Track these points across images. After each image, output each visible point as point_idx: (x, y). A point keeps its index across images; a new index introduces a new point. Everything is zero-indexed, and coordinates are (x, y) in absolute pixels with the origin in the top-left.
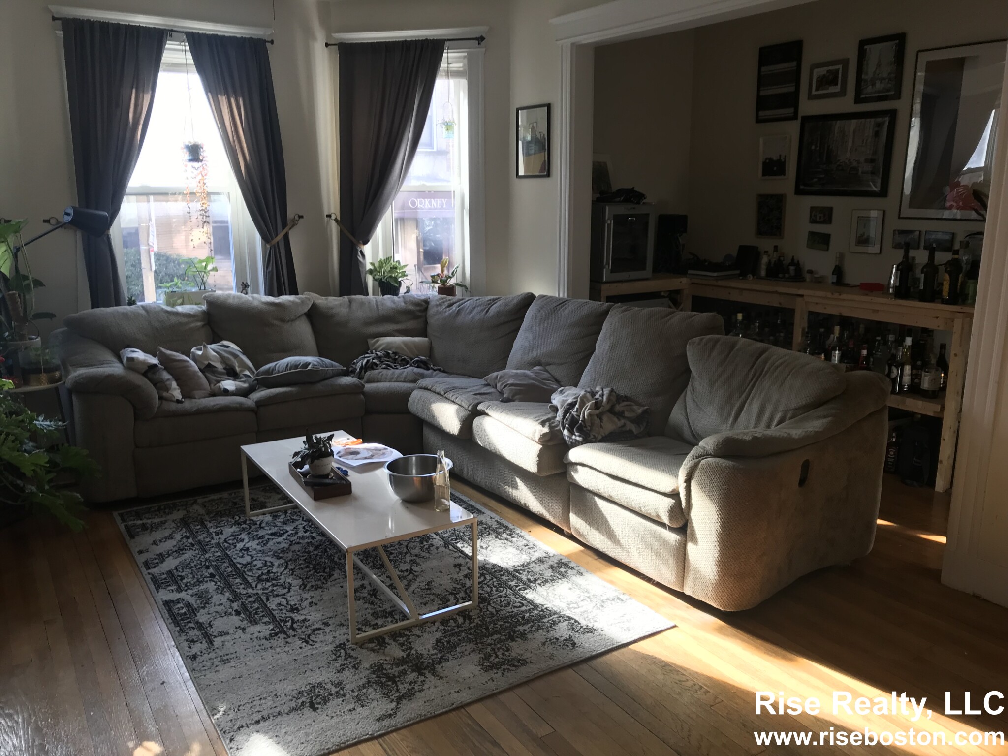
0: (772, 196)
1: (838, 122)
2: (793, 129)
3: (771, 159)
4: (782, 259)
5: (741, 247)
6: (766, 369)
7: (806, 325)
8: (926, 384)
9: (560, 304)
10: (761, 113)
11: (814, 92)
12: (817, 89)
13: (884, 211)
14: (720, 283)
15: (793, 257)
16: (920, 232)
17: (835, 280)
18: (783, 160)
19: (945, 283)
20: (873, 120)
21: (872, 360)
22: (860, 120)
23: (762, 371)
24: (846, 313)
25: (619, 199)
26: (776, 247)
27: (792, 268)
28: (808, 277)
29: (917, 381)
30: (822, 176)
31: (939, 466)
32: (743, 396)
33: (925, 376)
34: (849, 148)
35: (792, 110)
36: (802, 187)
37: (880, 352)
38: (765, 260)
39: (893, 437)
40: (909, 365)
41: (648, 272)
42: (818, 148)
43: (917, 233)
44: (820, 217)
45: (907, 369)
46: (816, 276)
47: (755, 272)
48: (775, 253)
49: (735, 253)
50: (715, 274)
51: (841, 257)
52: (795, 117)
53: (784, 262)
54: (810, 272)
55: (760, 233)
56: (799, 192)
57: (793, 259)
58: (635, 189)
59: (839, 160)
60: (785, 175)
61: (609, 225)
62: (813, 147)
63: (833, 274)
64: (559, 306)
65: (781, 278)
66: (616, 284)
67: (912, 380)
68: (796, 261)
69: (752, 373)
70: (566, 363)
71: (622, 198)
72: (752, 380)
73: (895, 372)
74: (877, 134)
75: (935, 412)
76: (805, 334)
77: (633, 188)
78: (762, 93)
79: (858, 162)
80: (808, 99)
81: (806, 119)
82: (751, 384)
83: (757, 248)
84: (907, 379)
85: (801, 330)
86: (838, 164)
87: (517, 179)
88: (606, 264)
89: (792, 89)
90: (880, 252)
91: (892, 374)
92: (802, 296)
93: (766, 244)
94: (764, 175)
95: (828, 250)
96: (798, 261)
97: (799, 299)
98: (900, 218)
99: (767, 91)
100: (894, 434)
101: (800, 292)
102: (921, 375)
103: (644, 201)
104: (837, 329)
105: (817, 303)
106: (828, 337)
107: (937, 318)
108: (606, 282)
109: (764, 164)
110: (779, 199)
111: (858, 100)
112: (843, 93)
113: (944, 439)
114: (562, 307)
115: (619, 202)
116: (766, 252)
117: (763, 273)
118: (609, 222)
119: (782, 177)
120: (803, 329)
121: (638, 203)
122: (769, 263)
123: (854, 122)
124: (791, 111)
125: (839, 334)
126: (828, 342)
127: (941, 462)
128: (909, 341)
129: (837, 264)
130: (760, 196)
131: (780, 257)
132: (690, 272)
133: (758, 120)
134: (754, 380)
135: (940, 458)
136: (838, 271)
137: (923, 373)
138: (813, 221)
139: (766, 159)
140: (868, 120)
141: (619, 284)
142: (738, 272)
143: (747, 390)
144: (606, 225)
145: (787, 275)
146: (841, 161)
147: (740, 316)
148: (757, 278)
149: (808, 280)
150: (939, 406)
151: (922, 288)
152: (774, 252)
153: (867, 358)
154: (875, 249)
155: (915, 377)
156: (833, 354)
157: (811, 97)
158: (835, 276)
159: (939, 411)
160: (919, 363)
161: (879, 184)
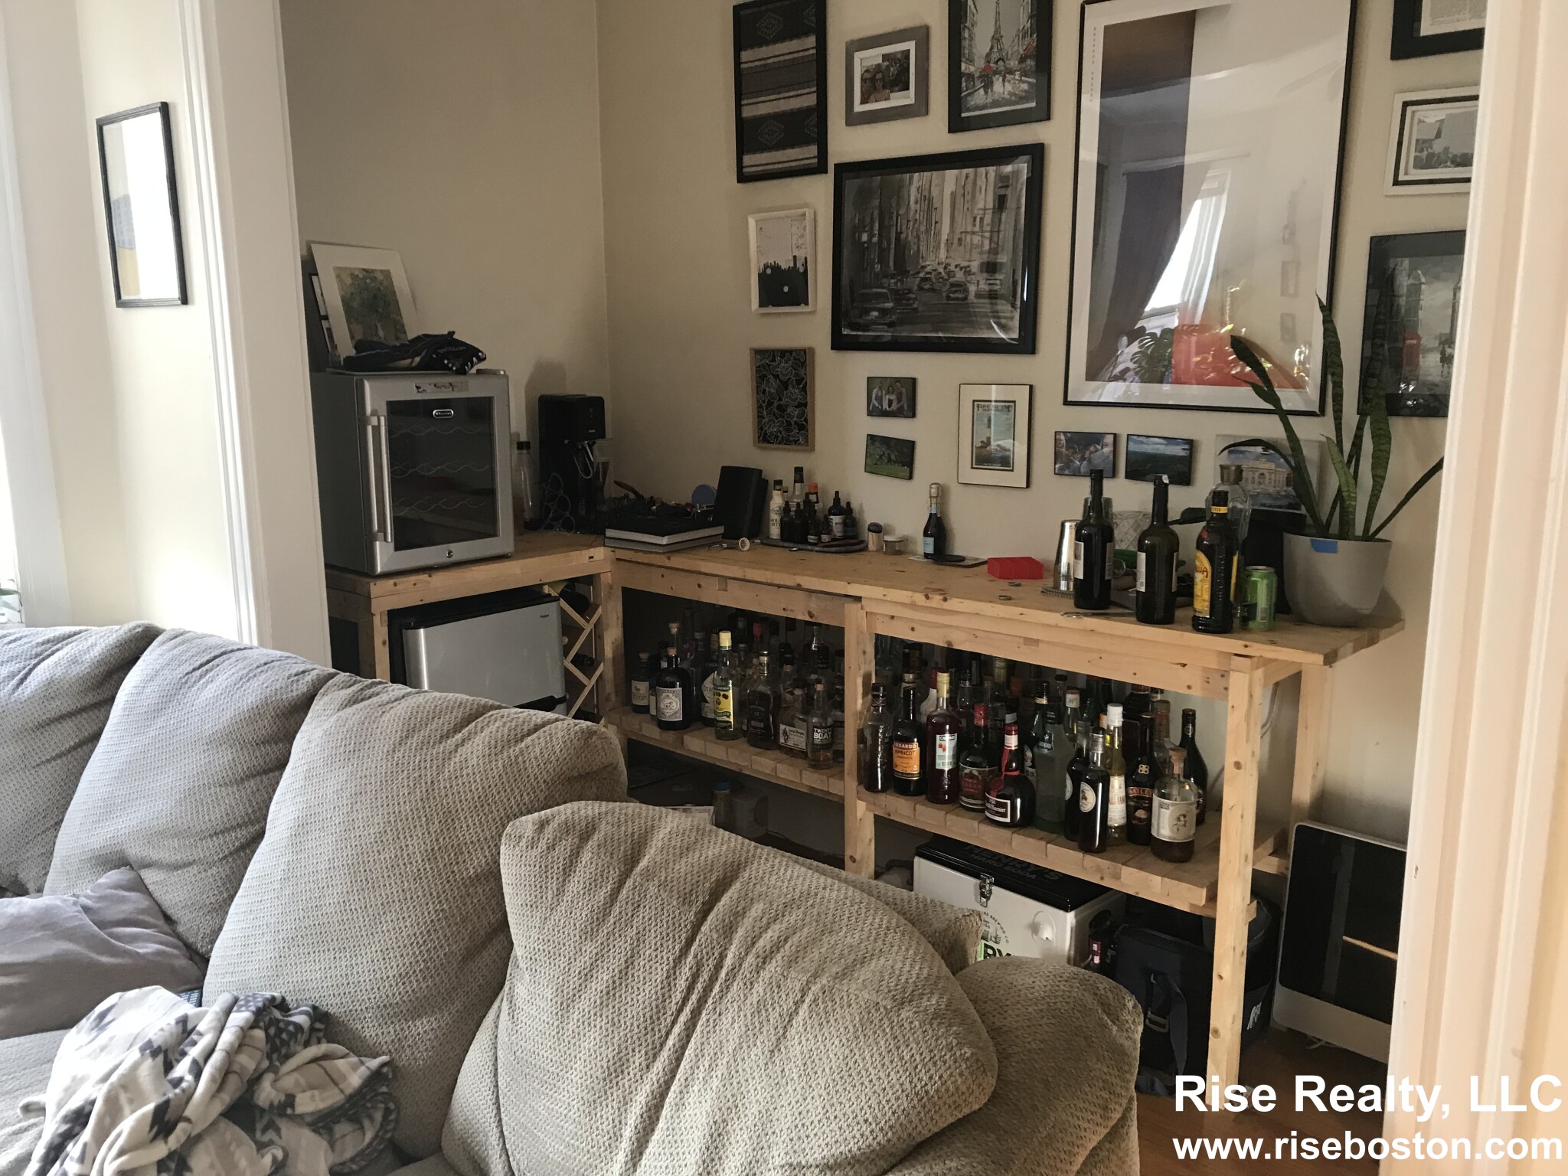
0: (784, 353)
1: (916, 175)
2: (818, 192)
3: (776, 268)
4: (813, 498)
5: (724, 469)
6: (728, 962)
7: (872, 667)
8: (1166, 823)
9: (201, 666)
10: (748, 159)
11: (858, 108)
12: (864, 101)
13: (1031, 387)
14: (677, 561)
15: (837, 493)
16: (1115, 435)
17: (930, 550)
18: (802, 270)
19: (1199, 577)
20: (992, 170)
21: (1029, 754)
22: (965, 171)
23: (718, 967)
24: (964, 644)
25: (408, 361)
26: (799, 471)
27: (836, 520)
28: (872, 539)
29: (1141, 814)
30: (890, 305)
31: (1213, 1042)
32: (659, 1066)
33: (1161, 806)
34: (944, 237)
35: (812, 150)
36: (845, 332)
37: (1049, 741)
38: (777, 501)
39: (1094, 953)
40: (1119, 775)
41: (505, 539)
42: (875, 240)
43: (1109, 439)
44: (890, 402)
45: (1117, 783)
46: (888, 538)
47: (756, 530)
48: (798, 485)
49: (714, 483)
50: (664, 541)
51: (941, 495)
52: (820, 168)
53: (817, 507)
54: (876, 529)
55: (764, 438)
56: (840, 343)
57: (837, 499)
58: (455, 337)
59: (924, 267)
60: (807, 304)
61: (376, 430)
62: (865, 237)
63: (926, 534)
64: (198, 673)
65: (815, 544)
66: (413, 578)
67: (1130, 812)
68: (843, 504)
69: (686, 971)
70: (190, 864)
71: (417, 359)
72: (685, 1000)
73: (1090, 800)
74: (1001, 202)
75: (1192, 905)
76: (870, 689)
77: (453, 333)
78: (748, 112)
79: (967, 271)
80: (847, 124)
81: (843, 170)
82: (683, 1018)
83: (761, 471)
84: (1117, 814)
85: (860, 681)
86: (922, 275)
87: (120, 309)
88: (379, 531)
89: (811, 100)
90: (1028, 485)
91: (1082, 802)
92: (858, 599)
93: (778, 463)
94: (763, 303)
95: (911, 477)
96: (848, 504)
97: (851, 608)
98: (1066, 402)
99: (760, 108)
100: (1095, 947)
101: (854, 590)
102: (1151, 800)
103: (481, 366)
104: (944, 679)
105: (892, 617)
106: (926, 695)
107: (1184, 665)
108: (386, 575)
109: (762, 277)
110: (800, 360)
111: (957, 124)
112: (921, 108)
113: (1221, 977)
114: (201, 676)
115: (409, 369)
116: (779, 483)
117: (775, 531)
118: (374, 421)
119: (802, 308)
120: (867, 677)
121: (462, 372)
122: (786, 508)
123: (951, 178)
124: (808, 153)
125: (950, 691)
126: (927, 707)
127: (1216, 1032)
128: (1115, 716)
129: (933, 512)
130: (759, 353)
131: (807, 495)
132: (610, 533)
133: (743, 178)
134: (694, 998)
135: (1213, 1023)
136: (937, 528)
137: (1156, 800)
138: (873, 412)
139: (766, 266)
140: (982, 170)
141: (424, 577)
142: (720, 530)
143: (670, 1042)
144: (370, 429)
145: (825, 538)
146: (928, 269)
147: (725, 640)
148: (762, 543)
149: (872, 546)
150: (1204, 892)
151: (1143, 589)
152: (795, 482)
153: (1019, 753)
154: (1018, 477)
155: (1137, 805)
156: (938, 742)
157: (853, 119)
158: (931, 540)
159: (1203, 902)
160: (1143, 769)
161: (1016, 323)
